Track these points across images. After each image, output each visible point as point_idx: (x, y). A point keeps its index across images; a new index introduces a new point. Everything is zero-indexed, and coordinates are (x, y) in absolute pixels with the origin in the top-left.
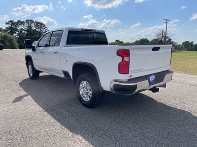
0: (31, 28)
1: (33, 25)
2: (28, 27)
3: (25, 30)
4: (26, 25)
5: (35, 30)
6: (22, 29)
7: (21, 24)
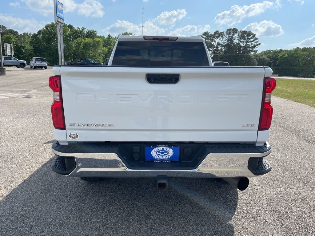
0: (232, 41)
1: (236, 36)
2: (228, 40)
3: (222, 46)
4: (226, 37)
5: (238, 44)
6: (219, 44)
7: (218, 37)
